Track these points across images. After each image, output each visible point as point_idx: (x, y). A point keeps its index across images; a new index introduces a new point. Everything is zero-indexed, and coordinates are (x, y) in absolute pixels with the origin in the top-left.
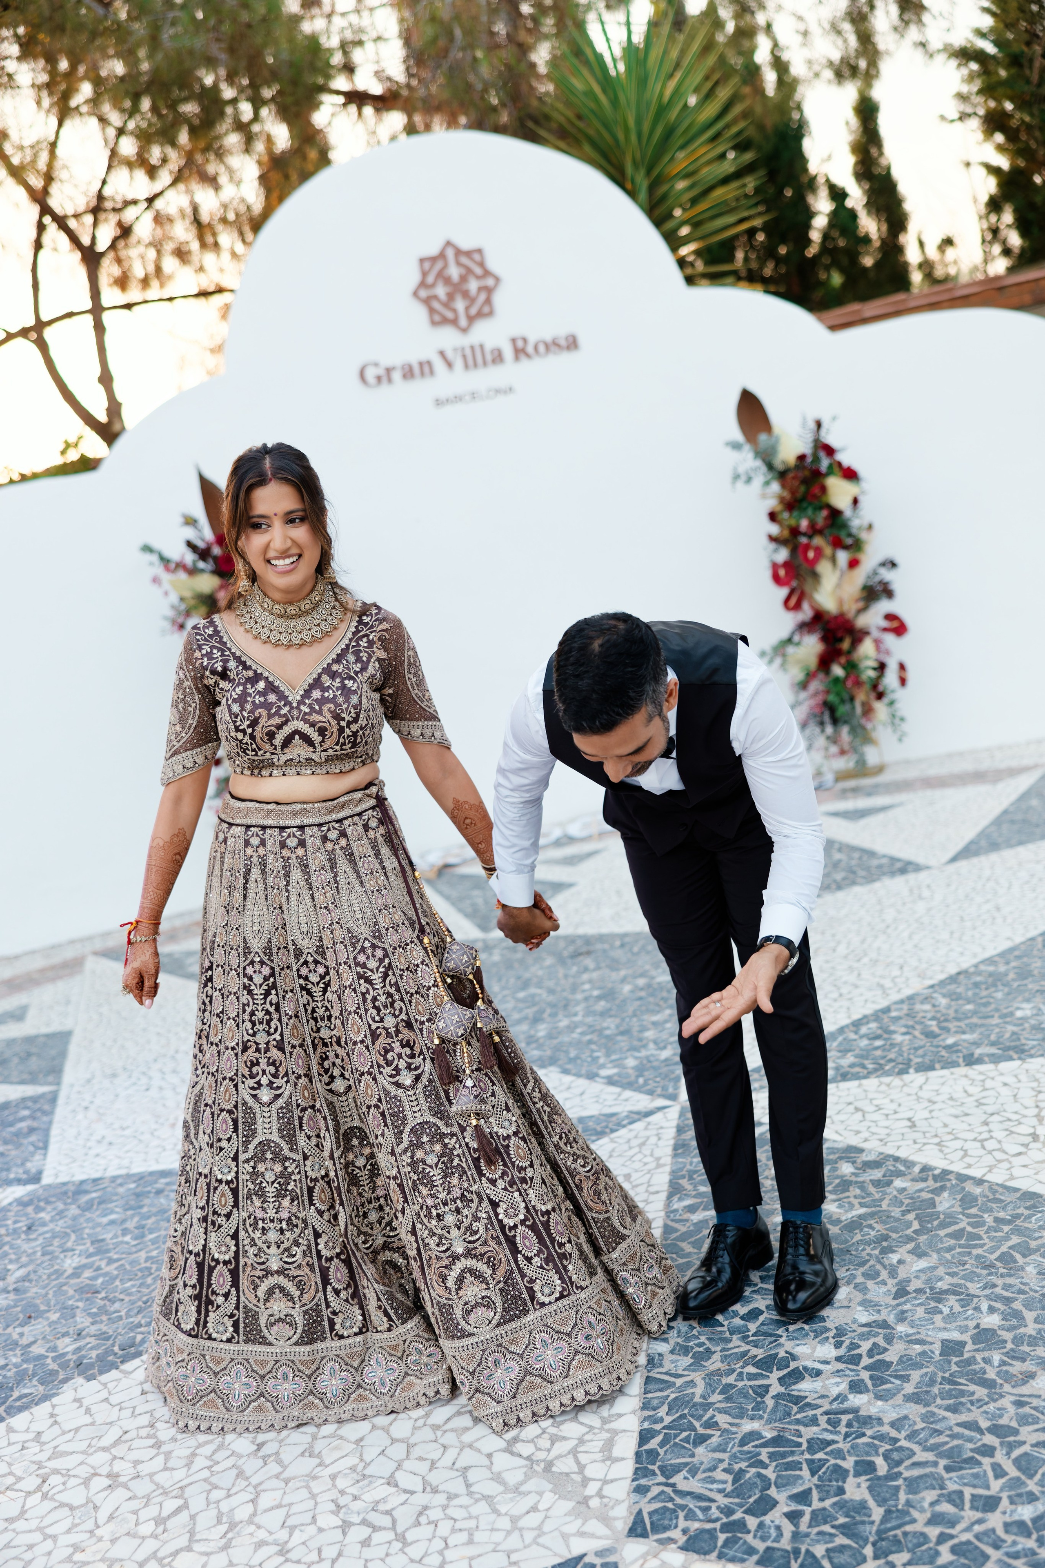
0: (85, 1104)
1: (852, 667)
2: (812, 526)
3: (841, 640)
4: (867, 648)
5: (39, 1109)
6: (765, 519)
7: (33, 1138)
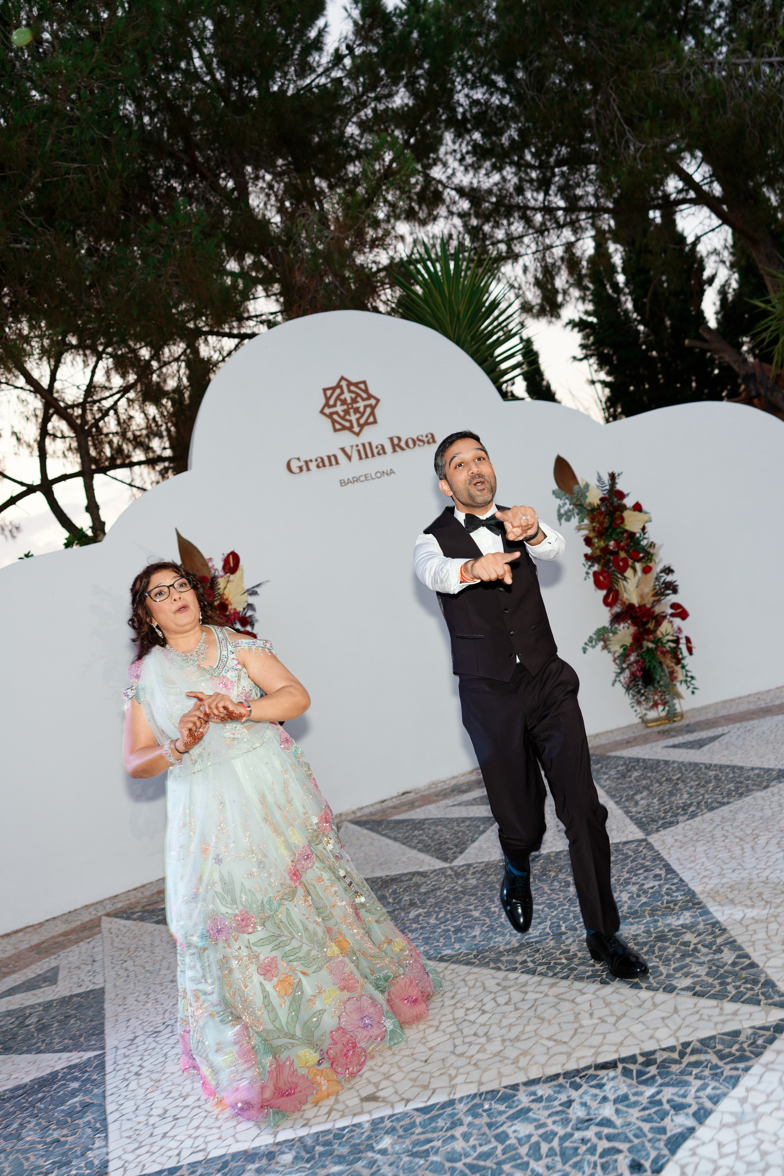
0: (135, 1069)
1: (658, 641)
2: (618, 544)
3: (647, 623)
4: (665, 627)
5: (88, 1079)
6: (583, 543)
7: (89, 1117)
